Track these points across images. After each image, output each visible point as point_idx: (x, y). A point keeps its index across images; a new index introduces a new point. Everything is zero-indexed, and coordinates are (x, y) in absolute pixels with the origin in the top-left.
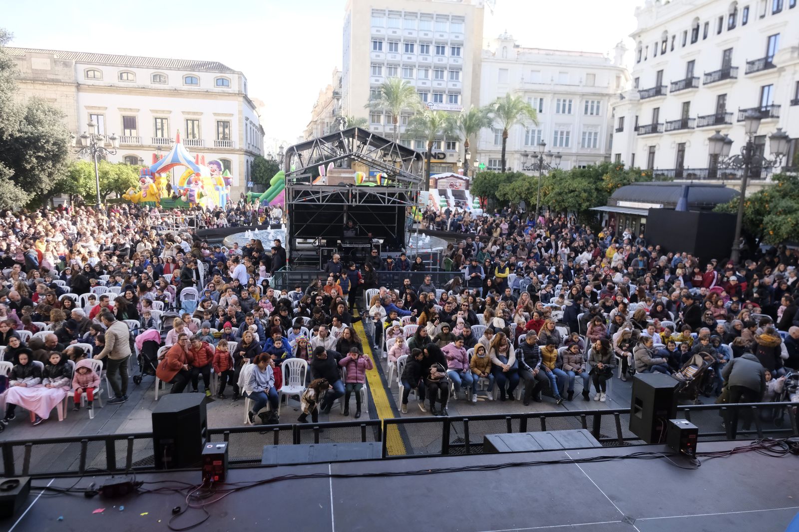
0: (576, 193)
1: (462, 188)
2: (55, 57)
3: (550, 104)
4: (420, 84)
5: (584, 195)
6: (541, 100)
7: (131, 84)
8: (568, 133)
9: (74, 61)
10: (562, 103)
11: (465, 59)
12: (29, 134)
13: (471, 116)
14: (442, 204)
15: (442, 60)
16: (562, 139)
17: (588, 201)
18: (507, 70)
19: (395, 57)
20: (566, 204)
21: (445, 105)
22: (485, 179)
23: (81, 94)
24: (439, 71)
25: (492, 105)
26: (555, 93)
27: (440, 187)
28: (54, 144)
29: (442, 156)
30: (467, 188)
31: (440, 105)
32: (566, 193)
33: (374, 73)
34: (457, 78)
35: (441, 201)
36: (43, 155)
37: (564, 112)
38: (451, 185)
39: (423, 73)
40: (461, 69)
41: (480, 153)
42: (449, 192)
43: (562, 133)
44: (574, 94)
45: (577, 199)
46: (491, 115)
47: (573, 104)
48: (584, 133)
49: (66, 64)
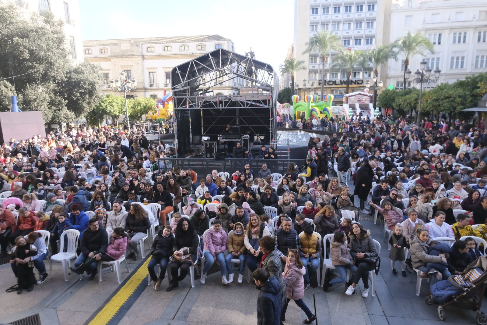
0: (452, 99)
1: (367, 102)
2: (132, 42)
3: (447, 38)
4: (345, 34)
5: (459, 100)
6: (440, 35)
7: (169, 53)
8: (463, 58)
9: (141, 43)
10: (457, 36)
11: (378, 12)
12: (76, 80)
13: (380, 51)
14: (350, 114)
15: (361, 15)
16: (457, 63)
17: (463, 104)
18: (412, 16)
19: (327, 17)
20: (442, 108)
21: (363, 46)
22: (387, 95)
23: (145, 61)
24: (358, 23)
25: (396, 42)
26: (452, 29)
27: (350, 102)
28: (89, 85)
29: (360, 82)
30: (371, 102)
31: (359, 46)
32: (442, 100)
33: (313, 30)
34: (372, 26)
35: (349, 112)
36: (83, 91)
37: (459, 42)
38: (358, 101)
39: (347, 26)
40: (375, 20)
41: (390, 78)
42: (357, 106)
43: (458, 58)
44: (469, 27)
45: (452, 103)
46: (396, 50)
47: (467, 35)
48: (477, 57)
49: (137, 45)
